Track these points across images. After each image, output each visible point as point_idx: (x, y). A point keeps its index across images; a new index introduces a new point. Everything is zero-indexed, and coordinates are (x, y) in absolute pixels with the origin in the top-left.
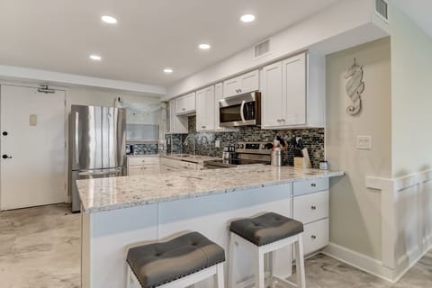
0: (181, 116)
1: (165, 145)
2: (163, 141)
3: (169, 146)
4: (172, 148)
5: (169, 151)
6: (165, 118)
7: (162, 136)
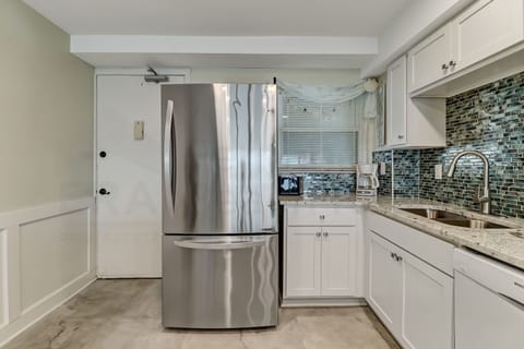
0: (424, 98)
1: (374, 176)
2: (368, 168)
3: (384, 180)
4: (394, 186)
5: (383, 191)
6: (374, 114)
7: (365, 155)
